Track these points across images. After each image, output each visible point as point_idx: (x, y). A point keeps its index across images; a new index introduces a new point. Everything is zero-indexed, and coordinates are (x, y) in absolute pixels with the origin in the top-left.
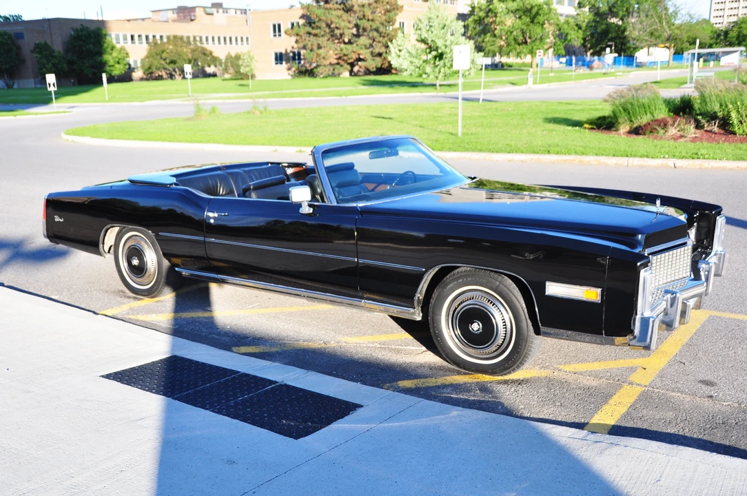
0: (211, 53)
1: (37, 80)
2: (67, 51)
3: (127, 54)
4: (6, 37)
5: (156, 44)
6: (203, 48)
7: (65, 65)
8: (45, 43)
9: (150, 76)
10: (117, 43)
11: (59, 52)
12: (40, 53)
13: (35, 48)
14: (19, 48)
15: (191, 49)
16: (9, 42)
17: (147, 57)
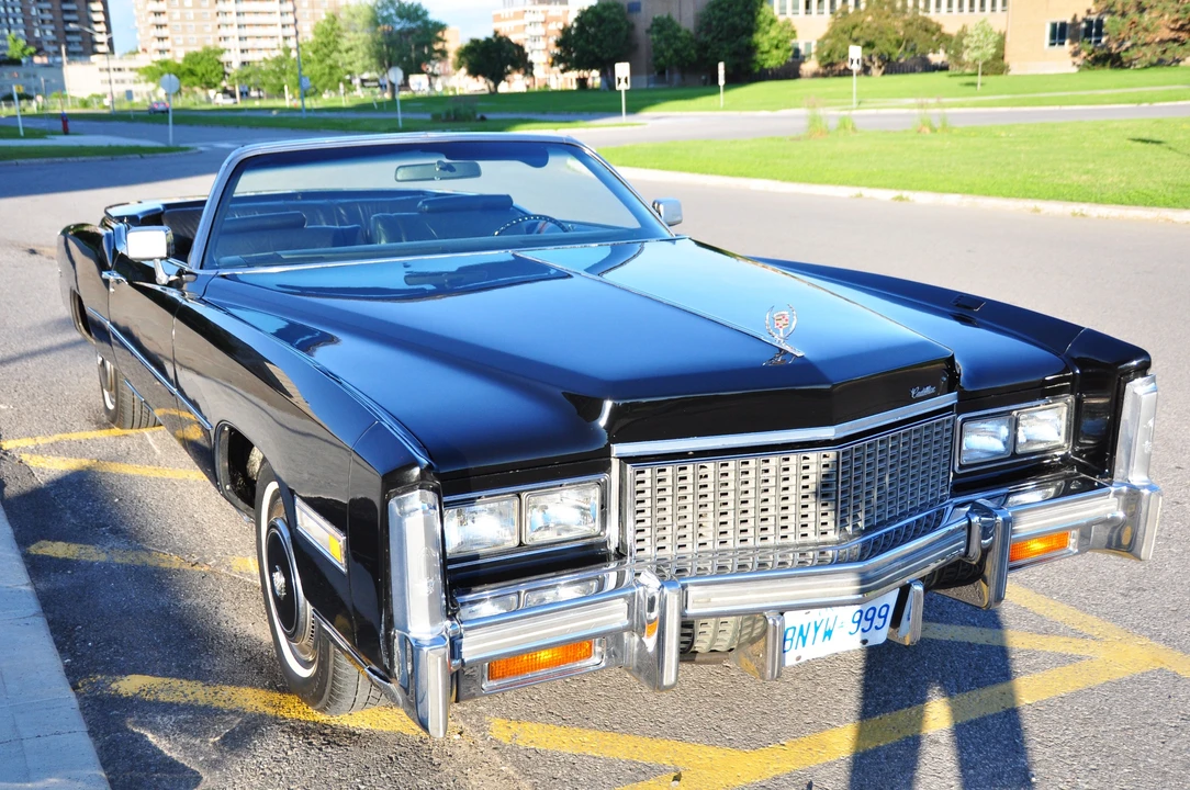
0: (939, 28)
1: (652, 76)
2: (699, 30)
3: (794, 32)
4: (615, 10)
5: (845, 13)
6: (925, 19)
7: (693, 52)
8: (669, 18)
9: (832, 68)
10: (781, 14)
11: (688, 32)
12: (659, 32)
13: (652, 26)
14: (632, 27)
15: (904, 21)
16: (618, 18)
17: (827, 36)
